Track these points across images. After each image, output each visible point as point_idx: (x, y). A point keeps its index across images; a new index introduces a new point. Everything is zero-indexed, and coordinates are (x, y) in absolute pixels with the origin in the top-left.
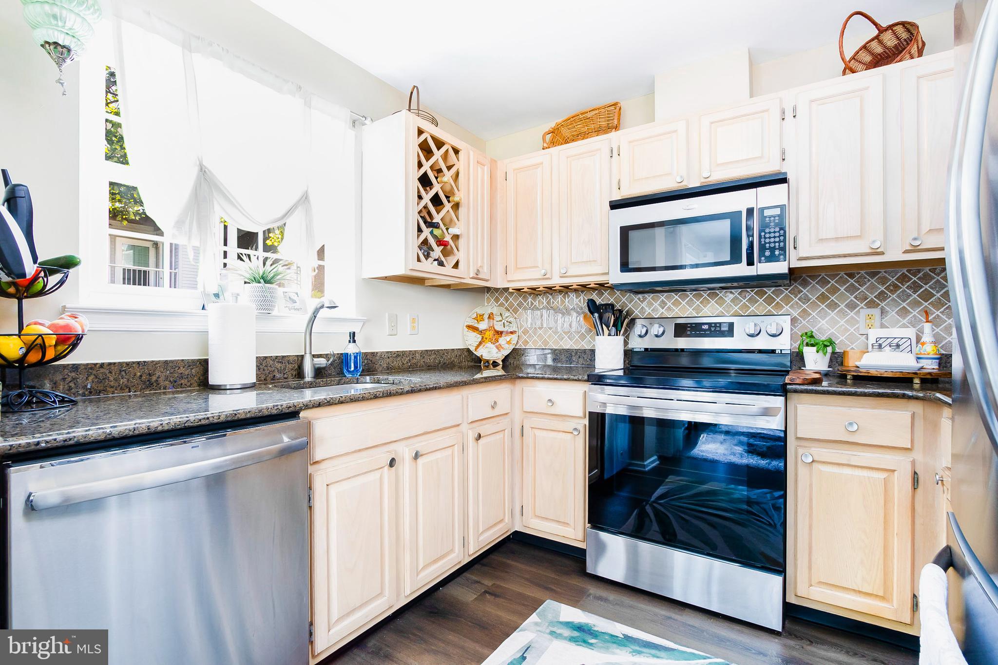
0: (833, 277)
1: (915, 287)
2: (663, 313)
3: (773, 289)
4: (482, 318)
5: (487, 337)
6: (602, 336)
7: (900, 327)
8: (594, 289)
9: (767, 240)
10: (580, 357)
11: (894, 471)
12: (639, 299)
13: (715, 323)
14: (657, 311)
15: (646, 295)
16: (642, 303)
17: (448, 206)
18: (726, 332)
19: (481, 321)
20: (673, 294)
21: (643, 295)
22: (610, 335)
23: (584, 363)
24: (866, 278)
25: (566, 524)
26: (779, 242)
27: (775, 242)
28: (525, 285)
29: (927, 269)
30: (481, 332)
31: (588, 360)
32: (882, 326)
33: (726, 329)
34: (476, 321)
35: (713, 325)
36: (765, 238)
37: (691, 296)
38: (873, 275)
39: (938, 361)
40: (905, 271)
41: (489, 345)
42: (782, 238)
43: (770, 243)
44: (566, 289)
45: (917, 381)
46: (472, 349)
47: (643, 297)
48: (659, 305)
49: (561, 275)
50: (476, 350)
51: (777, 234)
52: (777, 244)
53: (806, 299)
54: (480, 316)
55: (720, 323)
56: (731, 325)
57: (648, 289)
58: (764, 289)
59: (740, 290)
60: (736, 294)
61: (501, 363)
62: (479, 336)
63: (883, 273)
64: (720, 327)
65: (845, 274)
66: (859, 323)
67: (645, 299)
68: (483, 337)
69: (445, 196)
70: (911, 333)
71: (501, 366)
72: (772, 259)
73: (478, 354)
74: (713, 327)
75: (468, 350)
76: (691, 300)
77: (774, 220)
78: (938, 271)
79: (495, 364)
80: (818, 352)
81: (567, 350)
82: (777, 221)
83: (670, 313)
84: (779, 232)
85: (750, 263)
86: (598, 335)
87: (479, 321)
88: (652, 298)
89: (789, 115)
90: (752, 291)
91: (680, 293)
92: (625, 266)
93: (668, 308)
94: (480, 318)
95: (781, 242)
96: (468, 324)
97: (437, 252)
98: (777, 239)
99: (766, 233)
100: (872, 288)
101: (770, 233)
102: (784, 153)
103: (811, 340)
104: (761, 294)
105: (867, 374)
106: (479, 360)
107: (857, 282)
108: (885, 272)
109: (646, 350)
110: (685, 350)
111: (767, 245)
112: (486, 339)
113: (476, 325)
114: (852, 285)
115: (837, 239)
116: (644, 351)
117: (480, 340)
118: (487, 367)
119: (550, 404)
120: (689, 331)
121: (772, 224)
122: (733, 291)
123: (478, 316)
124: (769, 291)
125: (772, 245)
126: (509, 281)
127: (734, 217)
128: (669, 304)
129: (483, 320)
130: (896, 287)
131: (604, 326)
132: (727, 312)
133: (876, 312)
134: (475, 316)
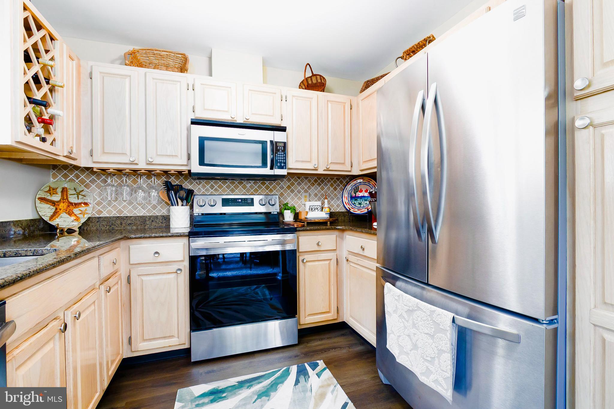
0: (292, 178)
1: (319, 185)
2: (212, 192)
3: (269, 182)
4: (56, 192)
5: (61, 208)
6: (177, 207)
7: (315, 201)
8: (172, 175)
9: (279, 158)
10: (152, 221)
11: (331, 259)
12: (197, 183)
13: (244, 199)
14: (208, 191)
15: (201, 181)
16: (199, 186)
17: (45, 88)
18: (250, 203)
19: (54, 194)
20: (218, 181)
21: (199, 180)
22: (182, 205)
23: (156, 225)
24: (304, 179)
25: (172, 336)
26: (284, 159)
27: (282, 159)
28: (112, 167)
29: (323, 178)
30: (53, 203)
31: (159, 223)
32: (310, 201)
33: (250, 202)
34: (49, 194)
35: (243, 199)
36: (278, 157)
37: (229, 183)
38: (306, 178)
39: (329, 215)
40: (316, 178)
41: (64, 215)
42: (284, 158)
43: (279, 159)
44: (150, 173)
45: (329, 223)
46: (46, 219)
47: (199, 181)
48: (210, 187)
49: (148, 163)
50: (50, 220)
51: (283, 156)
52: (283, 161)
53: (282, 188)
54: (53, 189)
55: (247, 199)
56: (252, 199)
57: (211, 177)
58: (265, 181)
59: (254, 181)
60: (252, 183)
61: (78, 230)
62: (52, 207)
63: (309, 178)
64: (247, 200)
65: (297, 177)
66: (302, 199)
67: (200, 183)
68: (56, 209)
69: (44, 78)
70: (319, 203)
71: (78, 232)
72: (281, 167)
73: (53, 223)
74: (243, 200)
75: (41, 220)
76: (229, 185)
77: (281, 148)
78: (326, 179)
79: (70, 231)
80: (291, 213)
81: (141, 217)
82: (282, 149)
83: (217, 192)
84: (283, 155)
85: (272, 168)
86: (172, 205)
87: (52, 193)
88: (205, 183)
89: (284, 99)
90: (260, 182)
91: (222, 181)
92: (202, 162)
93: (215, 189)
94: (52, 191)
95: (284, 160)
96: (40, 196)
97: (39, 128)
98: (283, 158)
99: (278, 154)
100: (306, 184)
101: (280, 154)
102: (282, 117)
103: (285, 207)
104: (263, 184)
105: (314, 221)
106: (53, 228)
107: (301, 181)
108: (310, 177)
109: (203, 214)
110: (226, 214)
111: (279, 160)
112: (60, 209)
113: (49, 198)
114: (299, 182)
115: (302, 161)
116: (201, 215)
117: (53, 210)
118: (62, 234)
119: (157, 255)
120: (230, 203)
121: (280, 150)
122: (250, 181)
123: (51, 189)
124: (267, 183)
125: (281, 161)
126: (94, 162)
127: (264, 143)
128: (216, 187)
129: (57, 193)
130: (314, 184)
131: (179, 200)
132: (247, 192)
133: (307, 194)
134: (48, 189)
